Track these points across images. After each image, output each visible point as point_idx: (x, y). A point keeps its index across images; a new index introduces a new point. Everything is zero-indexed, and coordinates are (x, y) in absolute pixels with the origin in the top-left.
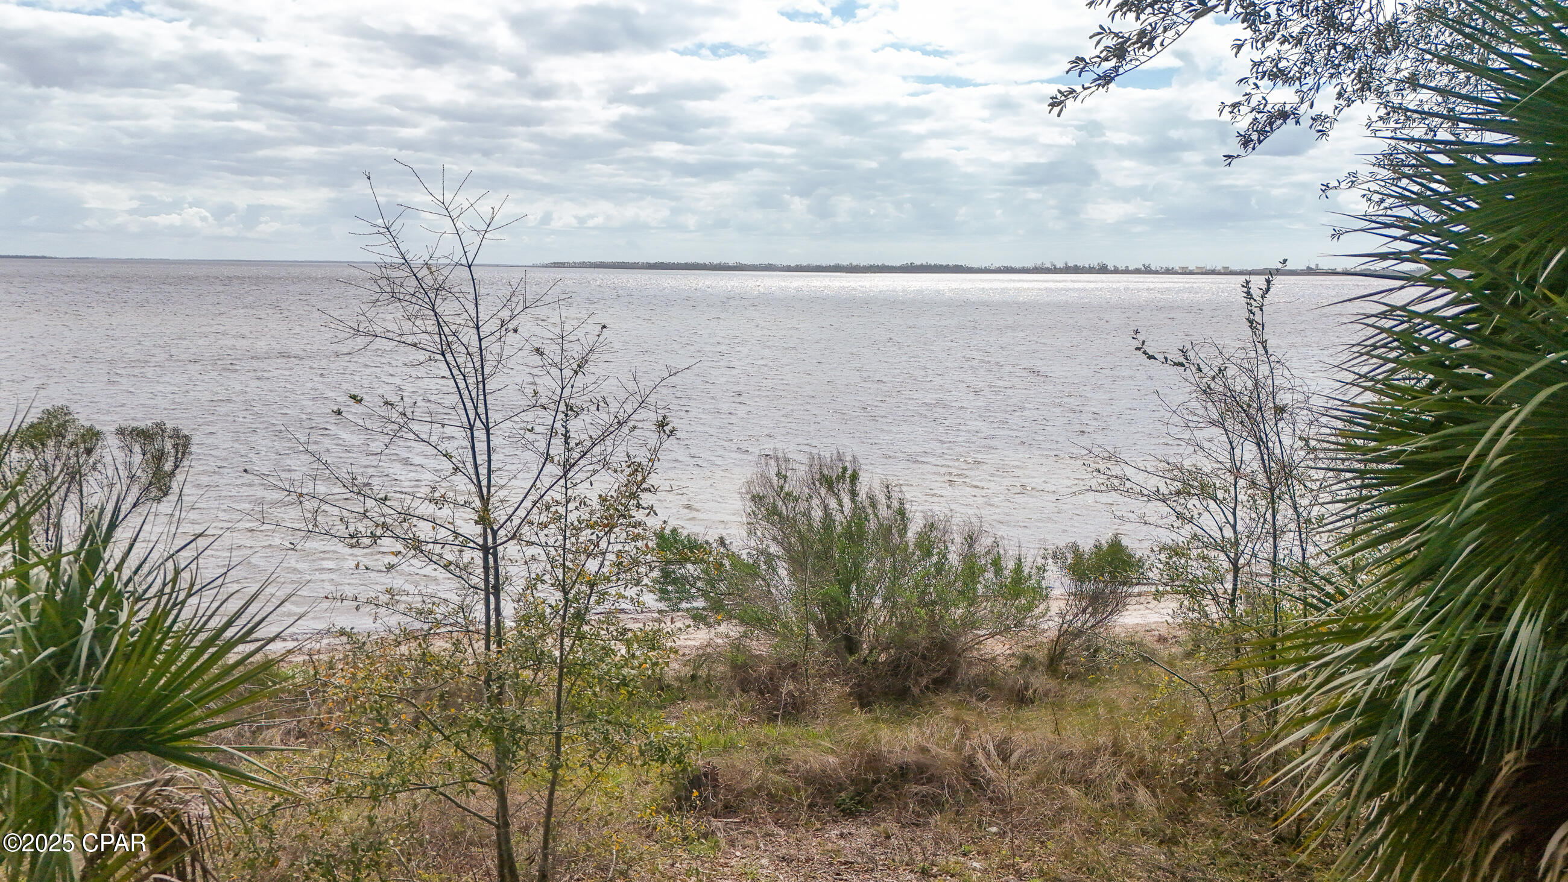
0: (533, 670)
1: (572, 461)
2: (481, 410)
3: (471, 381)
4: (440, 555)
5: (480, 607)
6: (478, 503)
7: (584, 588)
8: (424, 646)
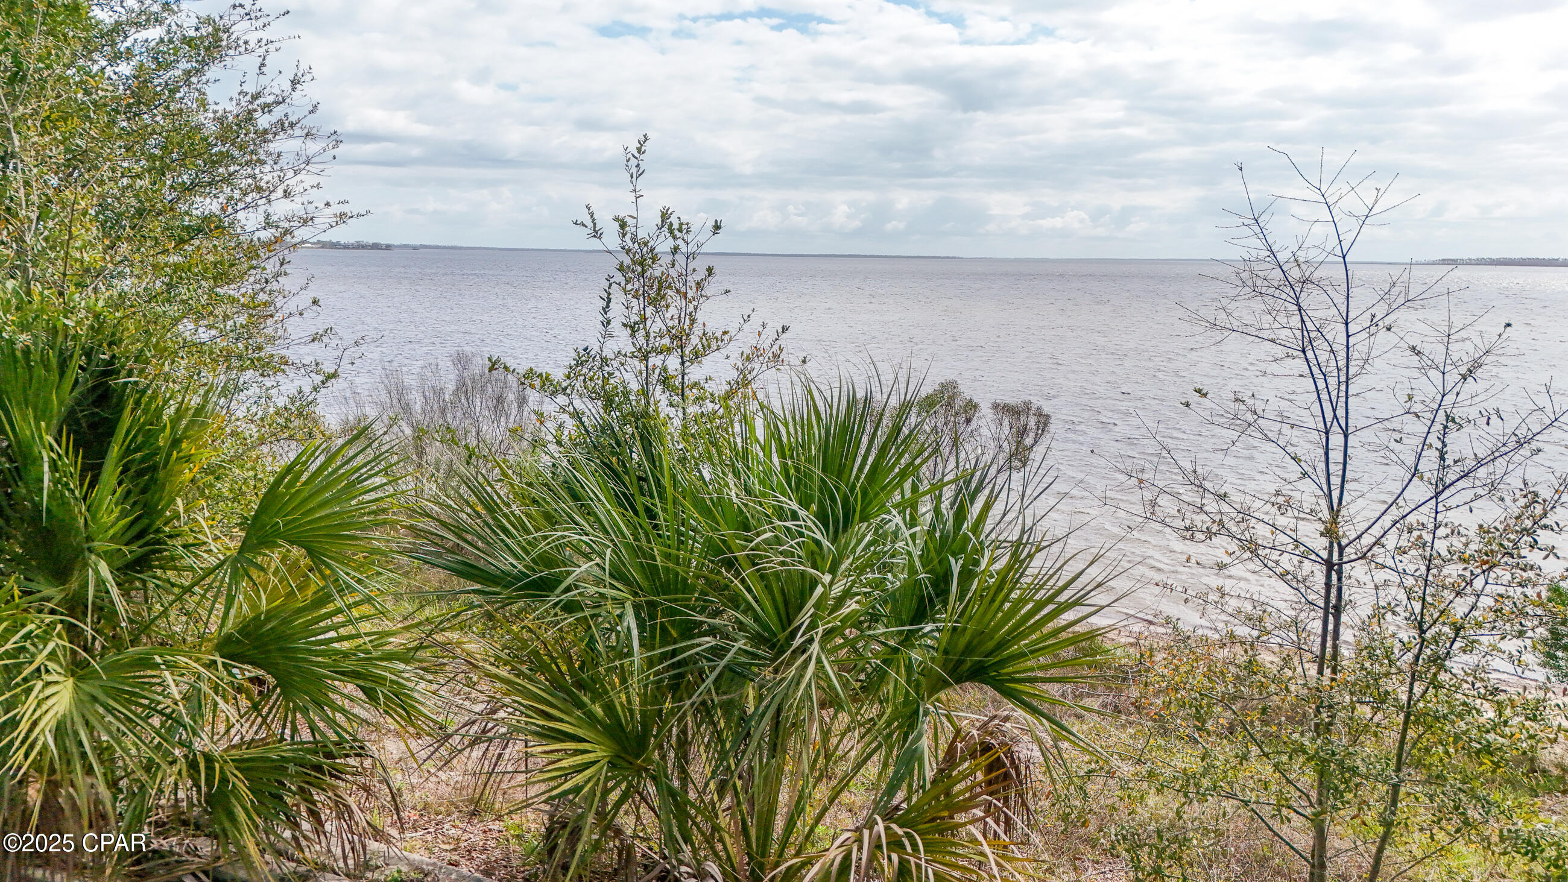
0: (1372, 708)
1: (1448, 482)
2: (1341, 412)
3: (1332, 382)
4: (1277, 562)
5: (1317, 626)
6: (1326, 515)
7: (1446, 629)
8: (1250, 653)
